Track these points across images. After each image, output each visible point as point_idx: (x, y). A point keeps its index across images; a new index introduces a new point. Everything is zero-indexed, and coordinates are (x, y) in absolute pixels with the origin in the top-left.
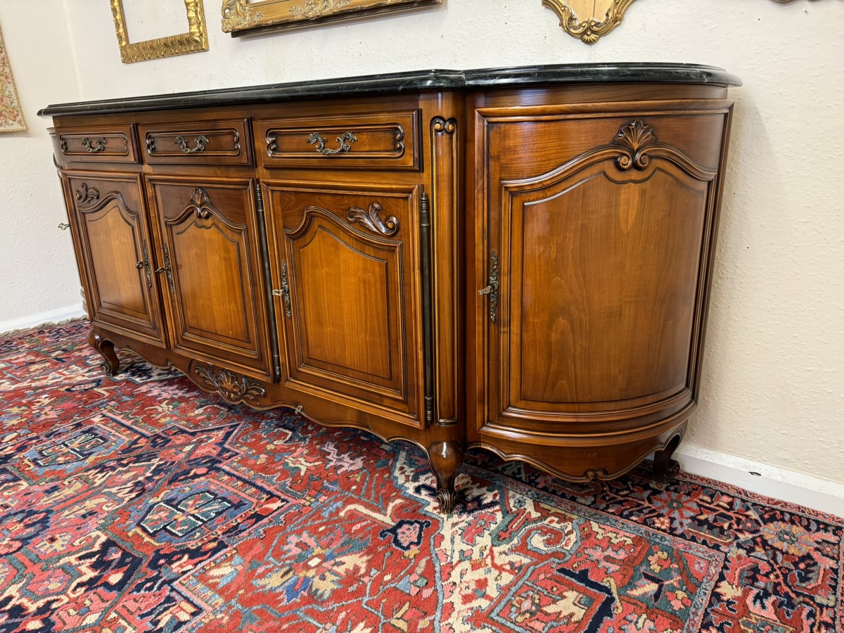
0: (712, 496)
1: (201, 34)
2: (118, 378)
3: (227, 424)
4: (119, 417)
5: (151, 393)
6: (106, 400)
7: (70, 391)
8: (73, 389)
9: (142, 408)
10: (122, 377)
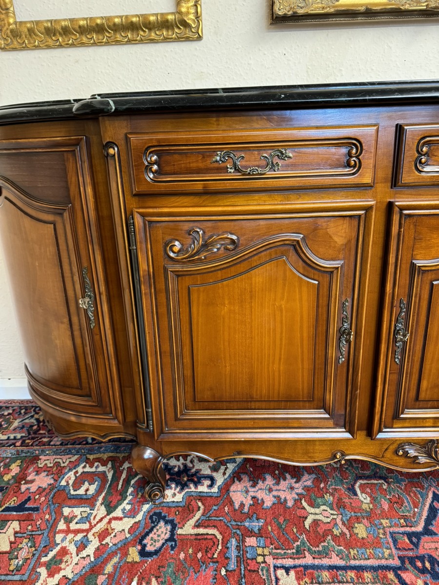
1: (198, 17)
2: (175, 499)
3: (424, 500)
4: (309, 560)
5: (263, 502)
6: (234, 542)
7: (150, 554)
8: (149, 548)
9: (302, 529)
10: (174, 495)
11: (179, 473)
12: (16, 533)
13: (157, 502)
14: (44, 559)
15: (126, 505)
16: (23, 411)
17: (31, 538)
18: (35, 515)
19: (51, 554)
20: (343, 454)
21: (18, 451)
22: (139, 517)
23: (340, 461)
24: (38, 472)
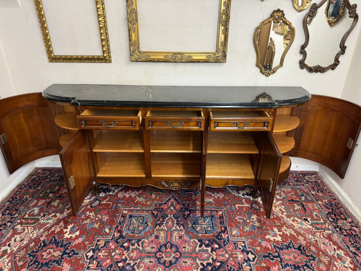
0: (292, 174)
1: (110, 57)
2: (102, 196)
3: (169, 196)
4: (132, 208)
5: (126, 196)
6: (115, 205)
7: (93, 207)
8: (93, 206)
9: (133, 202)
10: (102, 195)
11: (105, 189)
12: (58, 202)
13: (97, 196)
14: (66, 208)
15: (88, 197)
16: (58, 171)
17: (63, 203)
18: (63, 198)
19: (68, 207)
20: (145, 184)
21: (58, 183)
22: (92, 199)
23: (144, 186)
24: (64, 188)
